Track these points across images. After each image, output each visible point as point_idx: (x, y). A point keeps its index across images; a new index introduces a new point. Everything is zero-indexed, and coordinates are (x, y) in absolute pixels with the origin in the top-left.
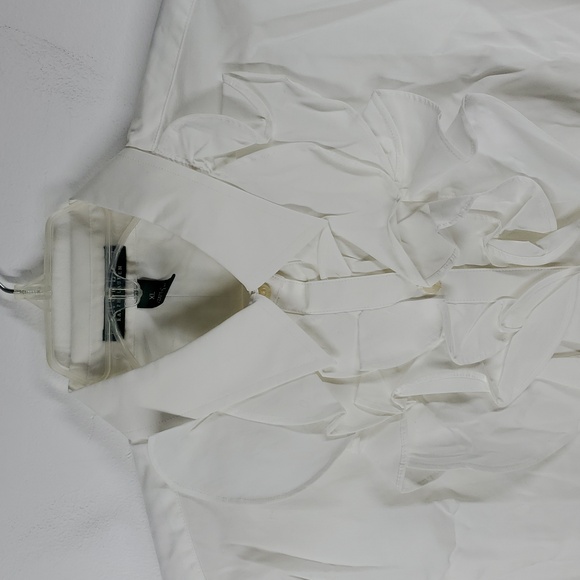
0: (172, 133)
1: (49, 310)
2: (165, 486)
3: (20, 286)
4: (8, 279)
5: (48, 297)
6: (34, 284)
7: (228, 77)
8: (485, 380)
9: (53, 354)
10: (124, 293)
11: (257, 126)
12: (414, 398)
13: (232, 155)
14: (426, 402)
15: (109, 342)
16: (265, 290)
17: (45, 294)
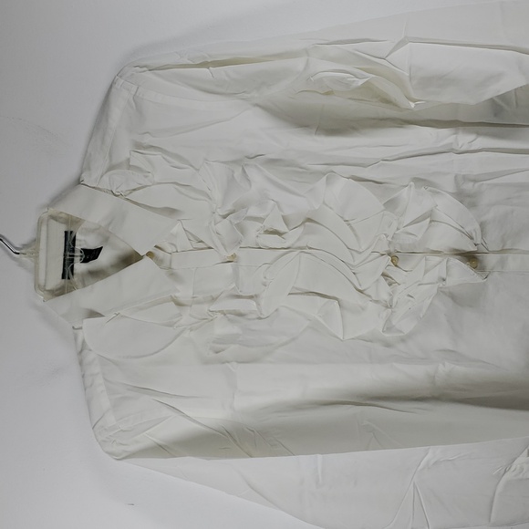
0: (106, 178)
1: (37, 263)
2: (90, 350)
3: (23, 251)
4: (16, 248)
5: (37, 257)
6: (29, 250)
7: (132, 153)
8: (255, 304)
9: (38, 286)
10: (73, 256)
11: (146, 177)
12: (219, 311)
13: (134, 190)
14: (225, 315)
15: (67, 280)
16: (150, 254)
17: (36, 255)
